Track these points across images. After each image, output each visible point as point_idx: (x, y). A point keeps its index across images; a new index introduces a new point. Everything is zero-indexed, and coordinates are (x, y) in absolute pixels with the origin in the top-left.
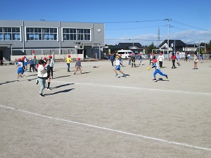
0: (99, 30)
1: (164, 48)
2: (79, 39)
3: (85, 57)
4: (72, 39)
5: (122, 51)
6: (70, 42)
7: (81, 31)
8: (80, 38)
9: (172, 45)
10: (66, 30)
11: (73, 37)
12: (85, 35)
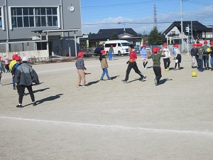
0: (72, 9)
1: (174, 35)
2: (38, 24)
3: (50, 54)
4: (26, 25)
5: (108, 42)
6: (23, 31)
7: (42, 10)
8: (41, 22)
9: (188, 29)
10: (16, 11)
11: (29, 22)
12: (50, 18)
